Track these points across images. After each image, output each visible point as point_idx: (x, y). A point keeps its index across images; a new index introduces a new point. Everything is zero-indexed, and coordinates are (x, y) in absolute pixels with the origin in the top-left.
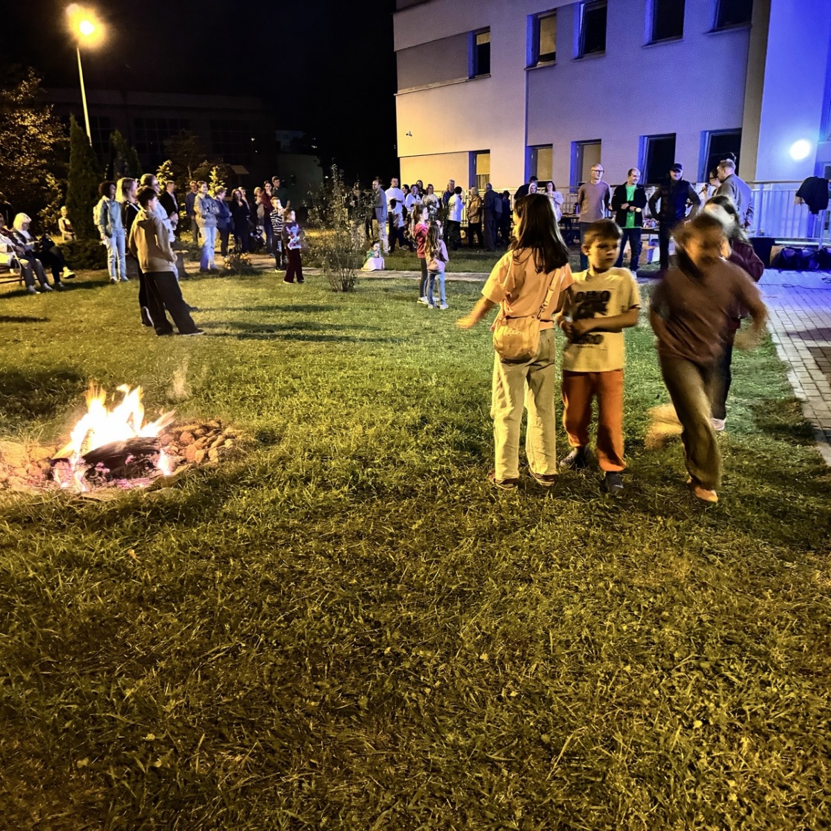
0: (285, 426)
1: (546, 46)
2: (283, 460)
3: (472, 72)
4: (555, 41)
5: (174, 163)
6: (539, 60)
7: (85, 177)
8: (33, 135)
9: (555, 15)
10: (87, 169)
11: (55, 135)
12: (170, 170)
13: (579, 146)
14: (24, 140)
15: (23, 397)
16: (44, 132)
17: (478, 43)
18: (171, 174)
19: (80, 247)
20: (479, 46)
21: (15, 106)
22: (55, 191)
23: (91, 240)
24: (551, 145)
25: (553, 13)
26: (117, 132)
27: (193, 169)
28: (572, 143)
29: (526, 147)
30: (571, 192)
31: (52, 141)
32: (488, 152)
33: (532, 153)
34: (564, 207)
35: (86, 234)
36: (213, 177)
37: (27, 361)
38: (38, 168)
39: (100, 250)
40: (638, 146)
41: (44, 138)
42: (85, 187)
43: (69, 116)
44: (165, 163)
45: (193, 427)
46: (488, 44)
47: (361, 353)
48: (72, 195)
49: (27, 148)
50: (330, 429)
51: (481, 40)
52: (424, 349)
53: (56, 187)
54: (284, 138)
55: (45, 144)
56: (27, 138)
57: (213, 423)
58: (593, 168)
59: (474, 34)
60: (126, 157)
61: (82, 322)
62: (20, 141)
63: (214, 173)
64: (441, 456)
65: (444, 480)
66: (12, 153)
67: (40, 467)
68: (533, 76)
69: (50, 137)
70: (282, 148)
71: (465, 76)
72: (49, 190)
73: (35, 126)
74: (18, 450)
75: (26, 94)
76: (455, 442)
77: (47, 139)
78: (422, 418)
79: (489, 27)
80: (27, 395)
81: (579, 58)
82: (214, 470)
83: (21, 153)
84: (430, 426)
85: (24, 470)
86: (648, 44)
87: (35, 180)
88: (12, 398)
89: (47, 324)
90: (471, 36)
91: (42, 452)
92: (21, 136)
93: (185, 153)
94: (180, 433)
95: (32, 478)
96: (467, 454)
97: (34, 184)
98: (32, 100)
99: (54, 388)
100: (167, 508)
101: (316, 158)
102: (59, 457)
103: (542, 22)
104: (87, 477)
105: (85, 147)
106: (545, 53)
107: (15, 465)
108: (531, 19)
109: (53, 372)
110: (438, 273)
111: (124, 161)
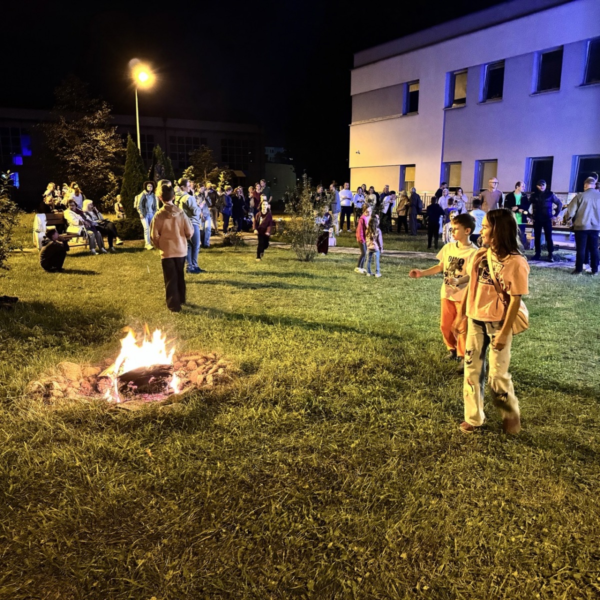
0: (261, 361)
1: (459, 93)
2: (258, 386)
3: (405, 111)
4: (466, 90)
5: (195, 168)
6: (454, 103)
7: (134, 176)
8: (102, 146)
9: (466, 72)
10: (137, 171)
11: (117, 147)
12: (193, 173)
13: (481, 163)
14: (96, 150)
15: (82, 329)
16: (109, 144)
17: (410, 91)
18: (193, 175)
19: (128, 223)
20: (411, 93)
21: (92, 127)
22: (114, 184)
23: (135, 219)
24: (461, 162)
25: (465, 71)
26: (158, 147)
27: (208, 172)
28: (476, 161)
29: (442, 163)
31: (114, 150)
32: (414, 166)
33: (446, 167)
35: (133, 214)
36: (221, 178)
37: (86, 303)
38: (104, 168)
40: (525, 165)
41: (109, 148)
42: (134, 183)
43: (127, 135)
44: (189, 168)
45: (196, 357)
46: (417, 93)
47: (317, 307)
48: (125, 188)
49: (97, 155)
50: (293, 364)
51: (413, 89)
52: (363, 306)
53: (114, 182)
54: (271, 152)
55: (110, 153)
56: (98, 148)
57: (210, 355)
58: (490, 181)
59: (408, 85)
61: (126, 276)
62: (93, 150)
63: (222, 176)
64: (374, 390)
65: (376, 409)
66: (87, 158)
67: (89, 381)
68: (448, 113)
69: (113, 148)
70: (269, 159)
71: (400, 113)
72: (110, 183)
73: (104, 140)
74: (75, 369)
75: (100, 119)
76: (384, 380)
77: (111, 149)
78: (360, 360)
79: (419, 80)
80: (84, 328)
81: (483, 102)
82: (210, 392)
83: (93, 158)
84: (366, 366)
85: (79, 383)
86: (534, 93)
87: (101, 176)
88: (74, 329)
89: (102, 276)
90: (406, 86)
91: (92, 370)
92: (94, 147)
93: (203, 161)
94: (187, 361)
95: (83, 389)
96: (393, 390)
97: (100, 179)
98: (104, 123)
99: (103, 324)
100: (175, 418)
101: (292, 166)
102: (103, 375)
103: (457, 77)
104: (122, 391)
105: (136, 156)
106: (458, 98)
107: (72, 379)
108: (449, 76)
109: (104, 312)
110: (375, 252)
111: (161, 166)
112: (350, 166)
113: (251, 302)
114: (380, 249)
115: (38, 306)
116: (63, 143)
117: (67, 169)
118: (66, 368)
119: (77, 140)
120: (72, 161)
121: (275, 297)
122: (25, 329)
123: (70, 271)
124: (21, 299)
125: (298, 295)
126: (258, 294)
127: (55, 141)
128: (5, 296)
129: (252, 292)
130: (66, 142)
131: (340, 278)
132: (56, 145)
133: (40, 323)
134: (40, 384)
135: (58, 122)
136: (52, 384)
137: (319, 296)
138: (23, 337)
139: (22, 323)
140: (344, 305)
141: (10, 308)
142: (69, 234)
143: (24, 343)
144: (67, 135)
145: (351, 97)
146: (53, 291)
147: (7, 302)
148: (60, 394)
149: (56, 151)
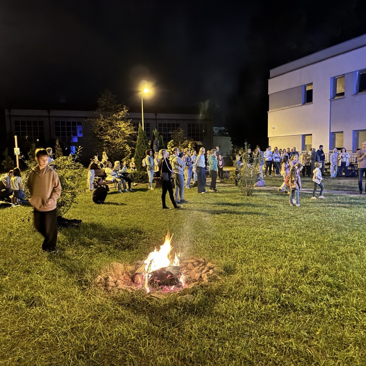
0: (235, 265)
1: (339, 90)
3: (304, 102)
4: (344, 87)
5: (174, 141)
6: (336, 95)
7: (142, 147)
8: (123, 131)
10: (143, 144)
11: (131, 131)
12: (173, 144)
13: (357, 132)
14: (119, 133)
15: (120, 240)
16: (127, 130)
17: (307, 90)
19: (137, 174)
20: (307, 91)
21: (117, 120)
22: (129, 152)
23: (142, 172)
24: (343, 132)
25: (343, 76)
26: (156, 130)
27: (181, 143)
28: (353, 131)
29: (330, 133)
30: (353, 152)
31: (130, 133)
32: (311, 135)
33: (333, 136)
34: (351, 159)
35: (141, 169)
36: (189, 146)
37: (121, 223)
38: (124, 143)
39: (146, 175)
41: (127, 132)
42: (142, 151)
43: (139, 124)
44: (171, 141)
45: (193, 261)
46: (311, 91)
47: (263, 227)
48: (137, 154)
49: (120, 136)
50: (258, 268)
51: (308, 88)
52: (293, 227)
53: (129, 150)
54: (216, 130)
55: (127, 134)
56: (120, 132)
57: (201, 260)
58: (363, 143)
59: (305, 86)
60: (158, 139)
61: (140, 206)
62: (118, 133)
63: (190, 145)
64: (321, 290)
65: (326, 305)
66: (114, 137)
67: (129, 275)
68: (333, 102)
69: (129, 131)
70: (215, 134)
71: (300, 103)
72: (126, 151)
73: (124, 127)
74: (121, 267)
75: (122, 115)
76: (327, 283)
77: (128, 132)
78: (305, 266)
79: (312, 83)
80: (122, 239)
81: (357, 94)
82: (208, 287)
83: (118, 137)
84: (311, 272)
85: (123, 277)
87: (122, 148)
88: (116, 240)
89: (127, 206)
90: (304, 87)
91: (130, 268)
92: (118, 131)
93: (179, 137)
94: (187, 264)
95: (126, 281)
96: (335, 290)
97: (121, 149)
98: (124, 118)
99: (132, 237)
100: (189, 306)
101: (229, 138)
102: (138, 272)
103: (338, 80)
104: (150, 283)
105: (143, 136)
106: (339, 93)
107: (119, 274)
108: (332, 79)
109: (132, 229)
110: (296, 190)
111: (157, 141)
112: (269, 135)
113: (218, 222)
114: (299, 188)
115: (93, 226)
116: (101, 129)
117: (103, 144)
118: (116, 267)
119: (109, 128)
120: (106, 139)
121: (234, 220)
122: (87, 240)
123: (109, 203)
124: (84, 221)
125: (248, 218)
126: (222, 217)
127: (97, 128)
128: (75, 219)
129: (218, 216)
130: (103, 129)
131: (272, 206)
132: (97, 130)
133: (96, 236)
134: (101, 277)
135: (99, 118)
136: (109, 277)
137: (261, 219)
138: (87, 245)
139: (86, 236)
140: (280, 226)
141: (78, 226)
142: (107, 181)
143: (88, 249)
144: (104, 125)
145: (268, 96)
146: (100, 215)
147: (76, 223)
148: (113, 284)
149: (97, 134)
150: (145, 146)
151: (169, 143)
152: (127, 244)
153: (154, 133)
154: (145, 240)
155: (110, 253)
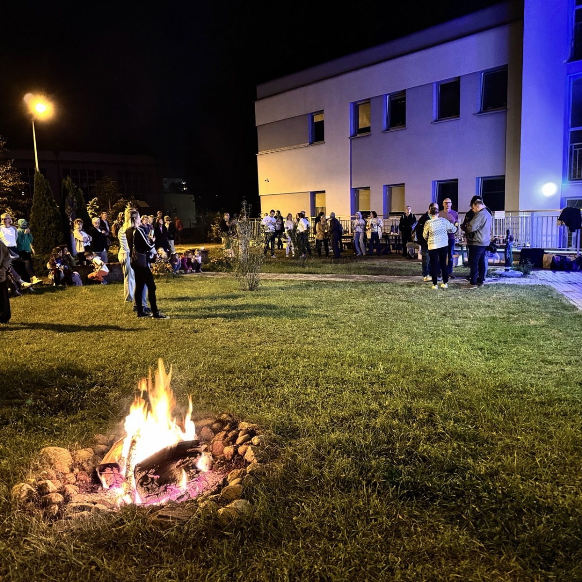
1: (363, 122)
3: (311, 140)
4: (370, 120)
5: (100, 199)
6: (359, 132)
9: (370, 102)
12: (97, 205)
13: (389, 188)
17: (315, 121)
18: (98, 207)
20: (316, 123)
24: (369, 187)
25: (368, 101)
26: (68, 178)
27: (112, 204)
28: (384, 186)
29: (351, 189)
30: (385, 218)
31: (11, 184)
32: (324, 192)
33: (355, 193)
40: (431, 188)
41: (6, 182)
44: (93, 200)
45: (209, 421)
46: (322, 122)
51: (317, 119)
57: (225, 417)
59: (312, 116)
67: (85, 470)
68: (355, 142)
71: (306, 143)
77: (8, 183)
79: (323, 110)
81: (387, 130)
85: (74, 476)
86: (436, 121)
91: (84, 454)
93: (106, 192)
95: (82, 484)
99: (67, 385)
100: (249, 526)
101: (192, 196)
102: (108, 462)
103: (360, 107)
104: (141, 484)
105: (45, 189)
106: (362, 127)
107: (65, 472)
108: (352, 105)
109: (60, 369)
111: (73, 199)
112: (261, 192)
134: (30, 487)
136: (46, 484)
145: (256, 128)
150: (49, 209)
151: (90, 203)
152: (59, 401)
153: (64, 184)
154: (94, 390)
155: (29, 426)
